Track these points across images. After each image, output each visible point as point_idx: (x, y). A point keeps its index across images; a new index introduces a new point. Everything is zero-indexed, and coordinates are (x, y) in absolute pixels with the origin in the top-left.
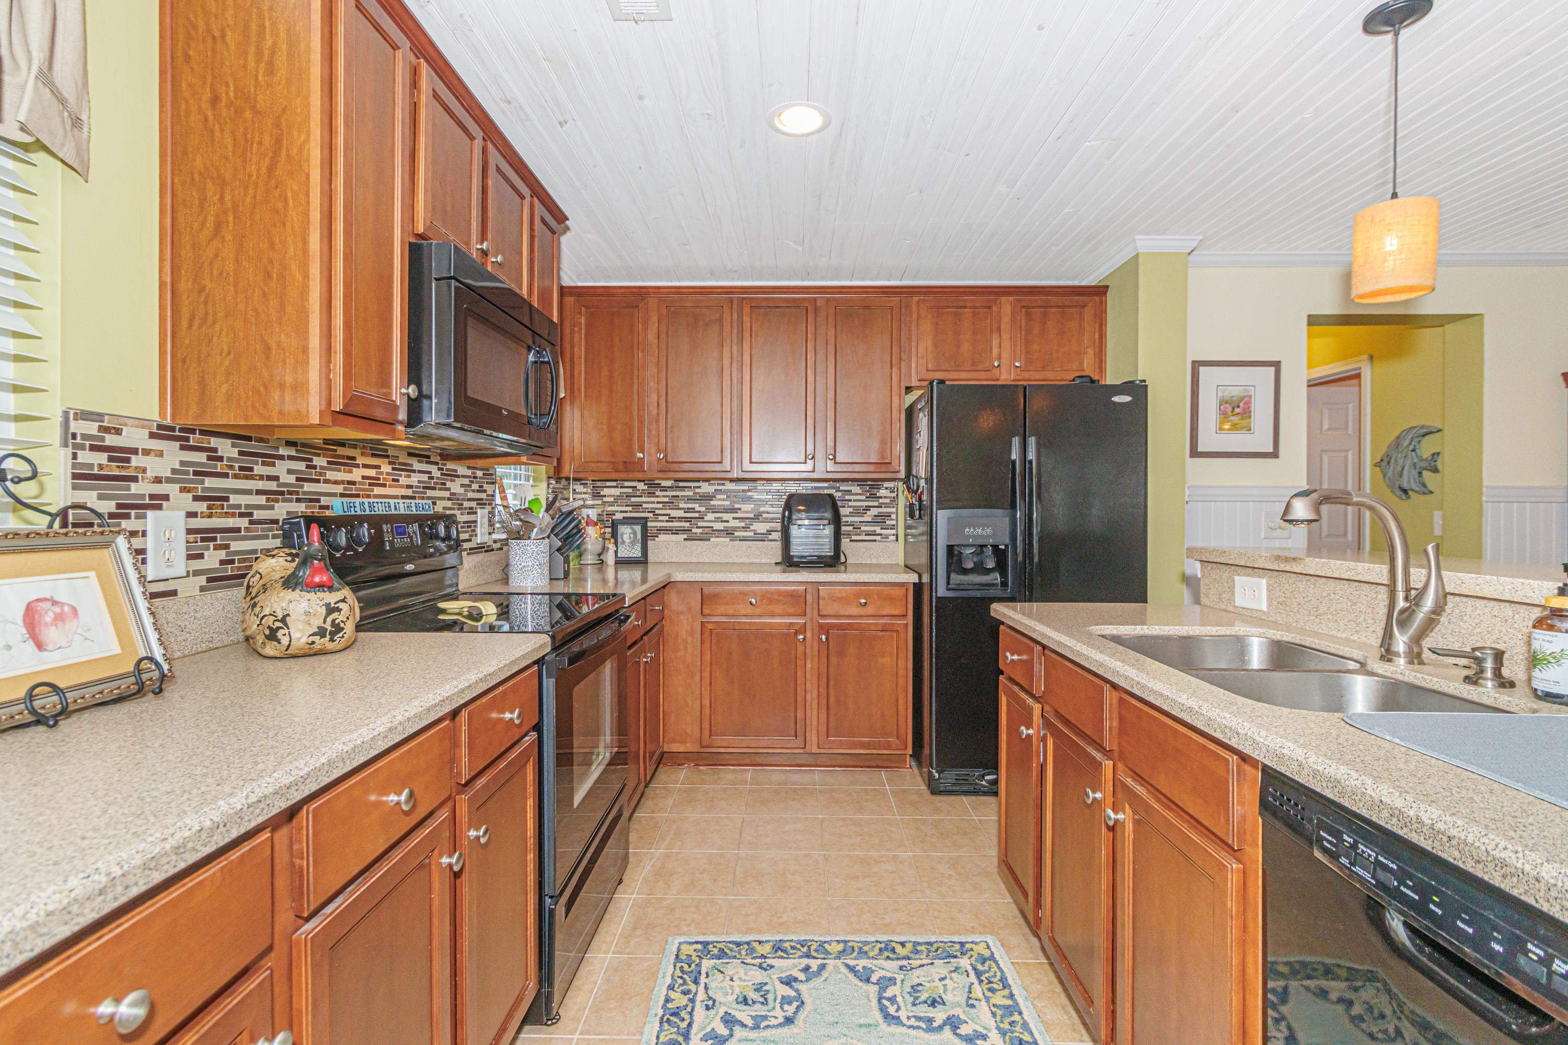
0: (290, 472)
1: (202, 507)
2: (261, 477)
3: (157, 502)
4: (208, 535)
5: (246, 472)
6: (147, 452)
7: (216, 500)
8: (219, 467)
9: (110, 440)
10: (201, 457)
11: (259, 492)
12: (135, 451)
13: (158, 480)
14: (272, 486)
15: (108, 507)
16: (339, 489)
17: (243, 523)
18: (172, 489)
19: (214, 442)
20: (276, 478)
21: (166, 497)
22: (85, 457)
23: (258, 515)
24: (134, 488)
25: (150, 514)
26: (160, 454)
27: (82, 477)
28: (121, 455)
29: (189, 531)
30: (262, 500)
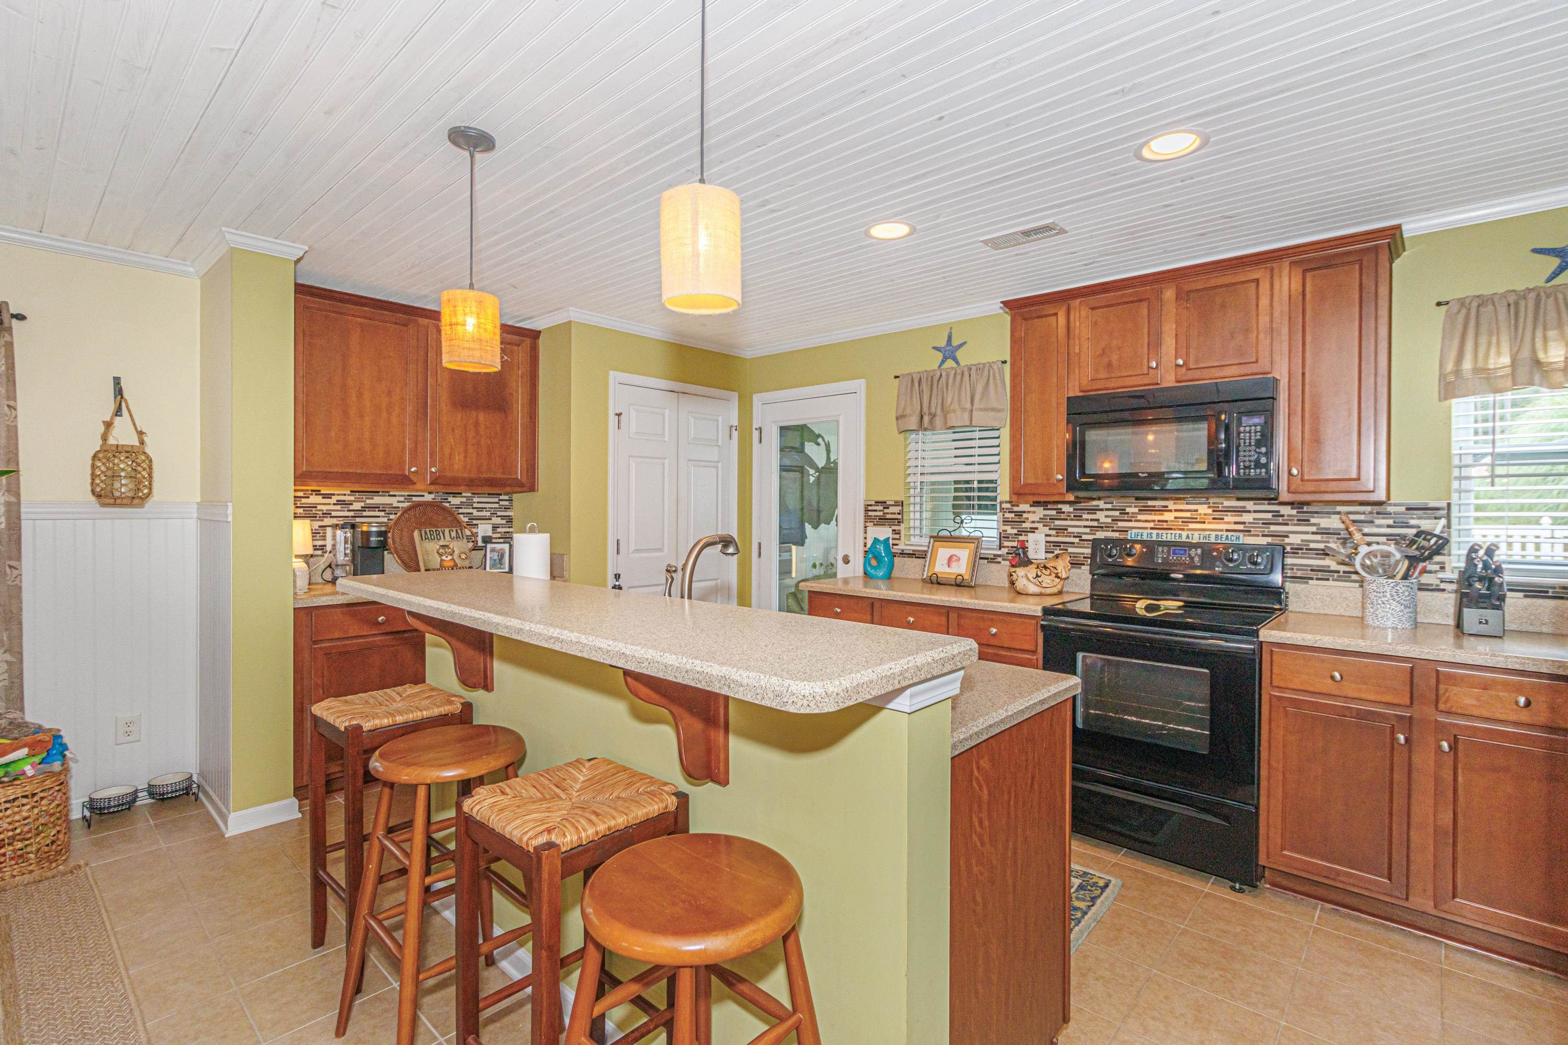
0: (1106, 516)
1: (1053, 532)
2: (1087, 520)
3: (1033, 530)
4: (1057, 544)
5: (1078, 518)
6: (1029, 512)
7: (1061, 530)
8: (1062, 516)
9: (1015, 509)
10: (1054, 512)
11: (1085, 527)
12: (1024, 512)
13: (1033, 522)
14: (1095, 524)
15: (1015, 531)
16: (1152, 525)
17: (1077, 540)
18: (1040, 526)
19: (1060, 506)
20: (1098, 520)
21: (1037, 528)
22: (1007, 515)
23: (1084, 537)
24: (1024, 525)
25: (1029, 534)
26: (1034, 512)
27: (1006, 522)
28: (1019, 514)
29: (1047, 542)
30: (1088, 530)
